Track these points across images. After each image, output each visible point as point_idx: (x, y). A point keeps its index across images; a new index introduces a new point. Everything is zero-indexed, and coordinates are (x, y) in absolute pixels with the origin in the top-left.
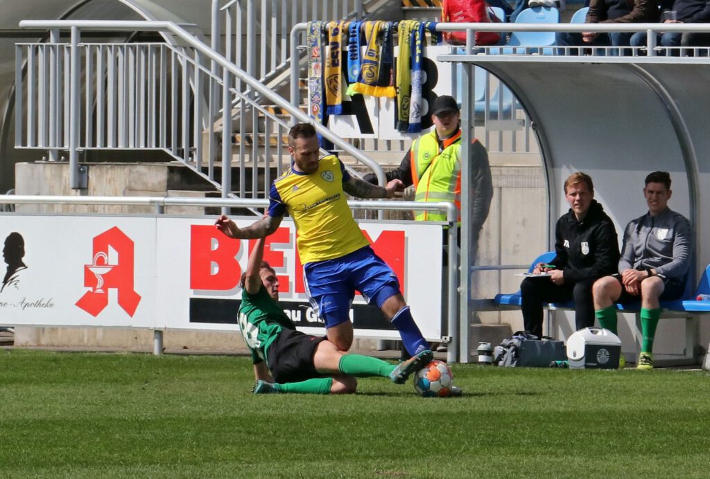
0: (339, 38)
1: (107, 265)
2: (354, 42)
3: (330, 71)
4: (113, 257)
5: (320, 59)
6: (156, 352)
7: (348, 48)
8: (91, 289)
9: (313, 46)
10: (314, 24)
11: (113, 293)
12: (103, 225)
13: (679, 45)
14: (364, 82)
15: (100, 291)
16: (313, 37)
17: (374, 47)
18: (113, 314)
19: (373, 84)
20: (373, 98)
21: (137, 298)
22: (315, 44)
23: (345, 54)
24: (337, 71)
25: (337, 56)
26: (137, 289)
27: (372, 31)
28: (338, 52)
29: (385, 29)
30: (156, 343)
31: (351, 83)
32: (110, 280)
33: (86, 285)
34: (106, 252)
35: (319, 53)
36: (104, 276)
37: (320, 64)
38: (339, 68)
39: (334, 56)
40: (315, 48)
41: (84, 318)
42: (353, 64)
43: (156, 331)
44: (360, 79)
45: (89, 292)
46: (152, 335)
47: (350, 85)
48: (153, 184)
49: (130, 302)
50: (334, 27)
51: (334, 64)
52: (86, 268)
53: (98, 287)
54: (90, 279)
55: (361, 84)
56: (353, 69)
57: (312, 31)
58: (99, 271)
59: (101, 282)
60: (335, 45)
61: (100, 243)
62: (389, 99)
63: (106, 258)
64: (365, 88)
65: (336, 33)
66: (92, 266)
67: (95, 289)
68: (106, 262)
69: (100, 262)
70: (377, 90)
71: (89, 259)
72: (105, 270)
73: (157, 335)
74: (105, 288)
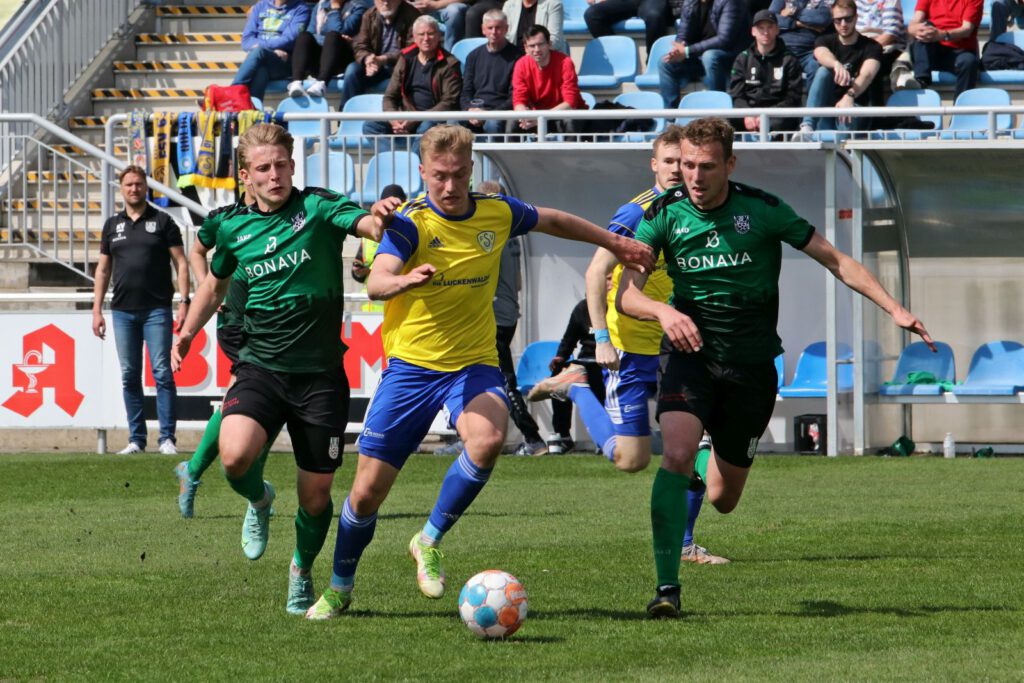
0: (167, 129)
1: (41, 364)
2: (184, 134)
3: (157, 163)
4: (48, 355)
5: (144, 150)
6: (100, 451)
7: (177, 139)
8: (21, 389)
9: (135, 137)
10: (135, 116)
11: (49, 393)
12: (36, 322)
13: (504, 131)
14: (200, 174)
15: (31, 390)
16: (135, 128)
17: (210, 137)
18: (49, 414)
19: (210, 176)
20: (207, 190)
21: (79, 398)
22: (137, 135)
23: (173, 146)
24: (163, 162)
25: (163, 148)
26: (79, 387)
27: (207, 122)
28: (164, 144)
29: (222, 120)
30: (100, 442)
31: (182, 175)
32: (44, 380)
33: (16, 383)
34: (40, 350)
35: (143, 144)
36: (37, 376)
37: (145, 156)
38: (167, 160)
39: (161, 147)
40: (137, 140)
41: (14, 419)
42: (183, 155)
43: (99, 430)
44: (196, 170)
45: (19, 393)
46: (96, 435)
47: (181, 178)
48: (12, 281)
49: (70, 401)
50: (161, 118)
51: (161, 156)
52: (15, 368)
53: (30, 386)
54: (19, 378)
55: (198, 176)
56: (184, 160)
57: (133, 123)
58: (31, 371)
59: (33, 382)
60: (162, 136)
61: (32, 342)
62: (227, 190)
63: (39, 357)
64: (201, 179)
65: (163, 123)
66: (22, 365)
67: (26, 388)
68: (40, 361)
69: (33, 361)
70: (215, 181)
71: (18, 357)
72: (38, 370)
73: (102, 434)
74: (39, 387)
